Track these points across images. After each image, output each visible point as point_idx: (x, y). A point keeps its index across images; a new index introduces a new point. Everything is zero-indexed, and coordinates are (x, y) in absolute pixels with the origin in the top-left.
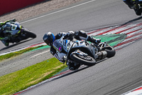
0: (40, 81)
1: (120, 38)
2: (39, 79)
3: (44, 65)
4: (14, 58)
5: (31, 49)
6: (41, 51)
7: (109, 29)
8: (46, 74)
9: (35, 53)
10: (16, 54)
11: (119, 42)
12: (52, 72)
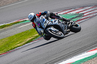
0: (24, 44)
1: (79, 16)
2: (23, 43)
3: (27, 33)
4: (6, 28)
5: (18, 22)
6: (25, 24)
7: (71, 10)
8: (28, 40)
9: (21, 25)
10: (8, 26)
11: (78, 18)
12: (32, 38)
